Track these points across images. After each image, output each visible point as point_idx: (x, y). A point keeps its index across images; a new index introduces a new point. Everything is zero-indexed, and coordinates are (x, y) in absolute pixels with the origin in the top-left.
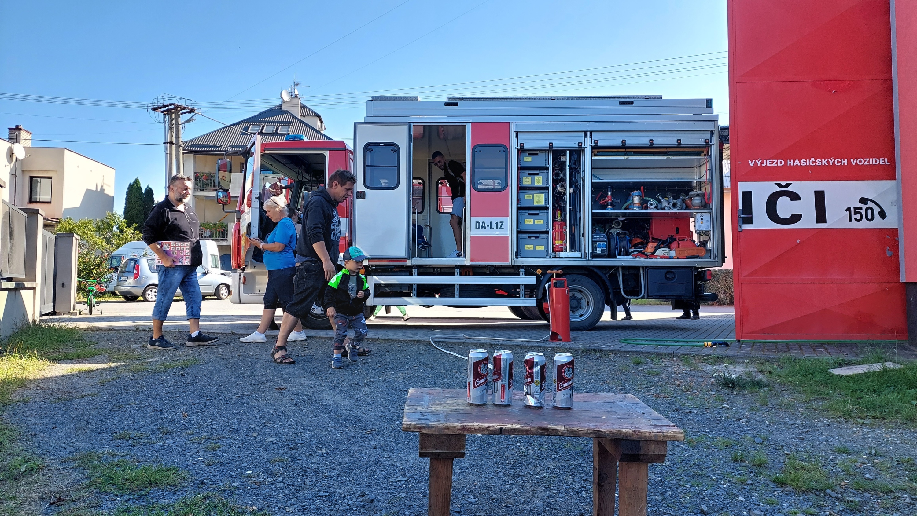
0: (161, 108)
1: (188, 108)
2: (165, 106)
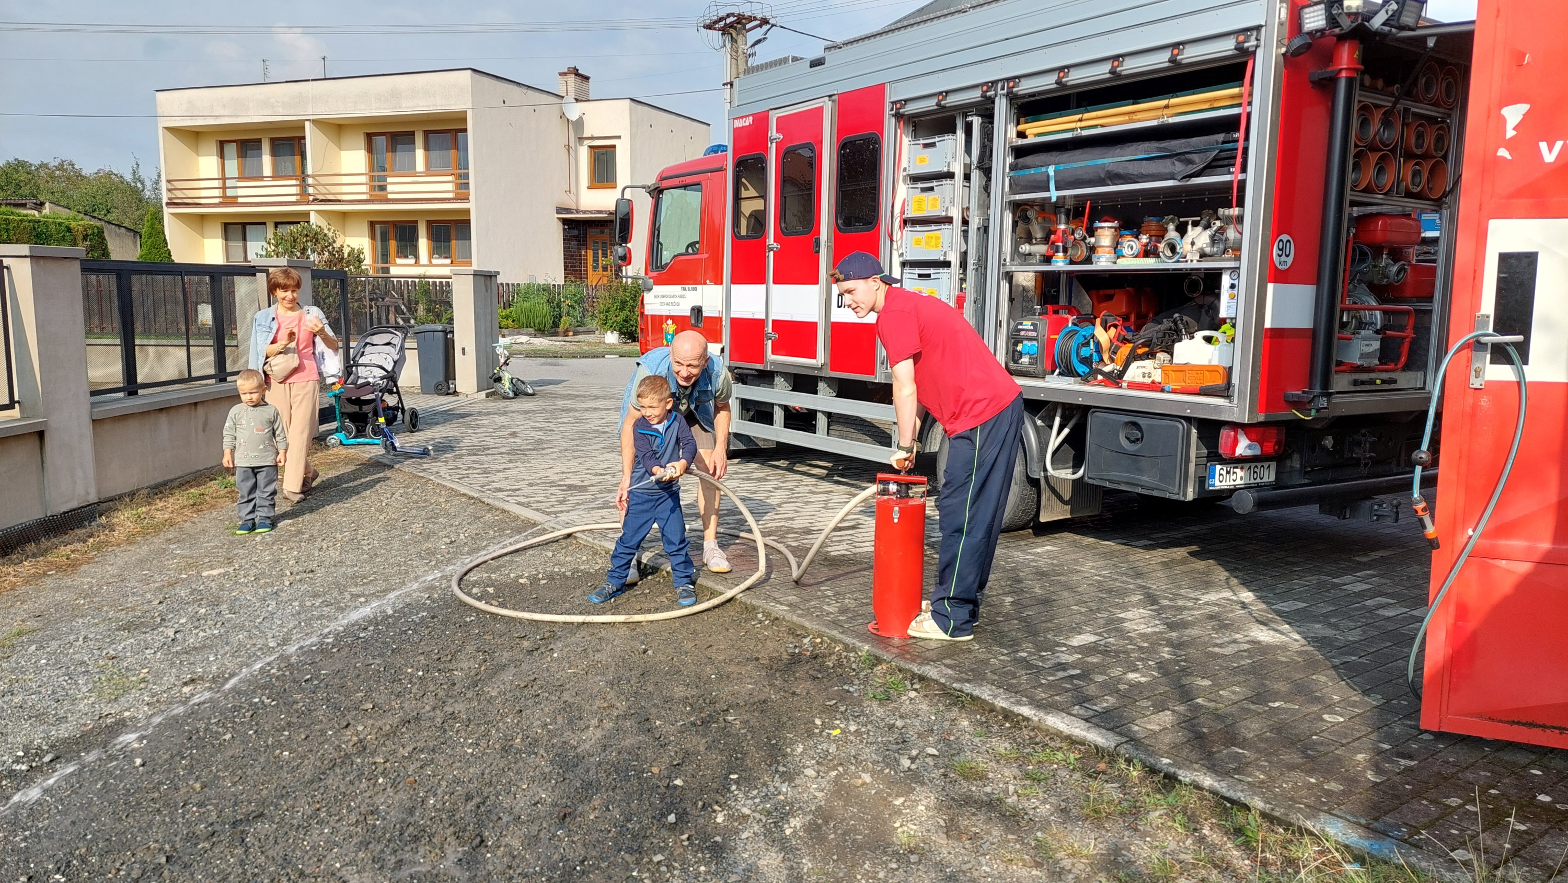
0: (716, 22)
1: (755, 19)
2: (721, 19)
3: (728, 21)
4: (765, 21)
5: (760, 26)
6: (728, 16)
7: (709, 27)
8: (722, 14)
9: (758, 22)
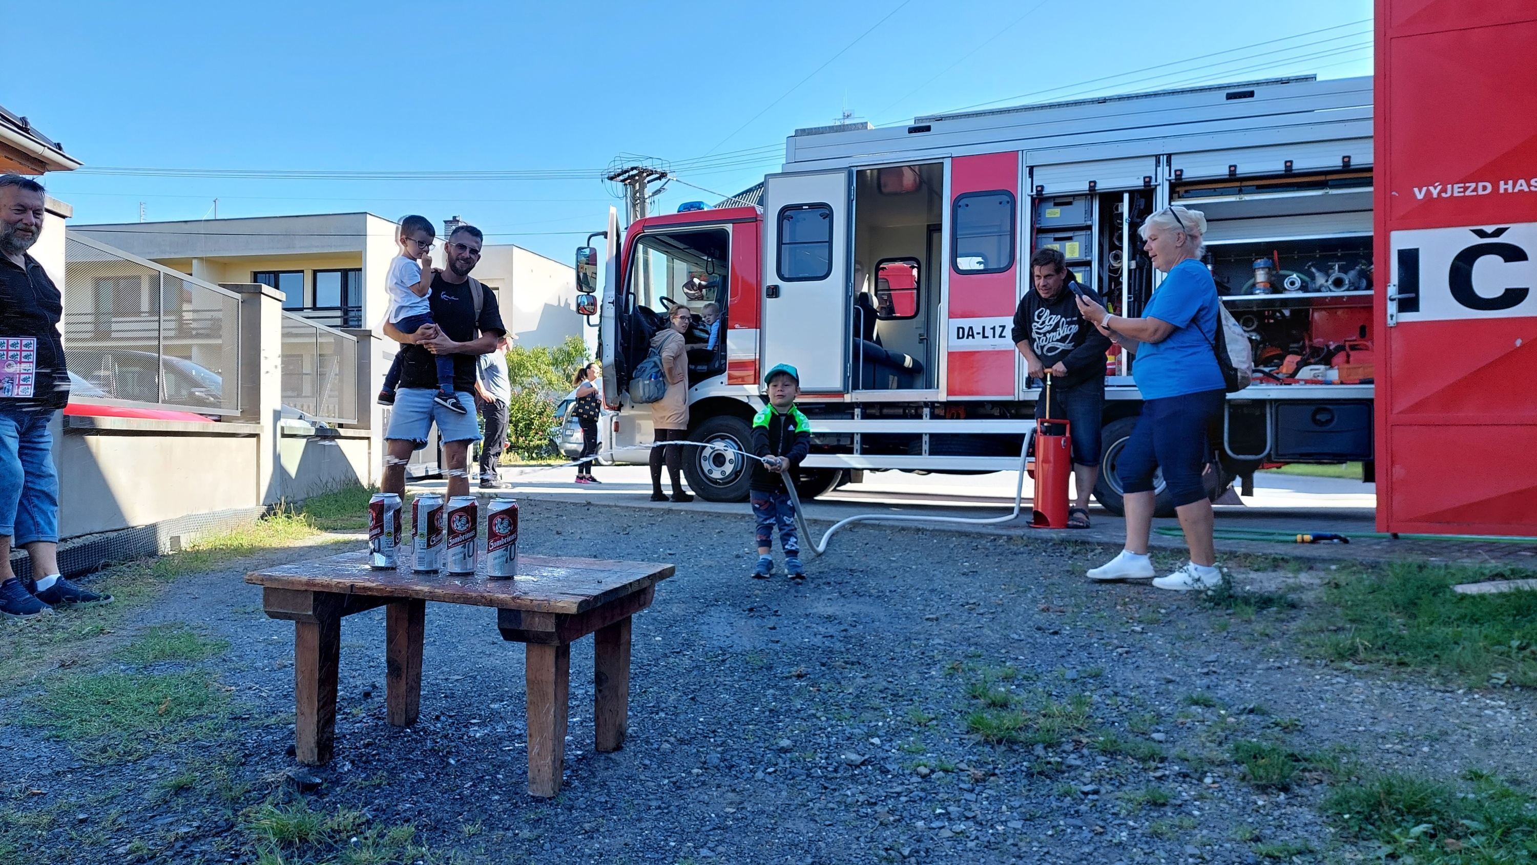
0: (620, 175)
1: (656, 172)
2: (626, 172)
3: (632, 173)
4: (663, 175)
5: (659, 178)
6: (633, 169)
7: (611, 179)
8: (625, 168)
9: (657, 176)
